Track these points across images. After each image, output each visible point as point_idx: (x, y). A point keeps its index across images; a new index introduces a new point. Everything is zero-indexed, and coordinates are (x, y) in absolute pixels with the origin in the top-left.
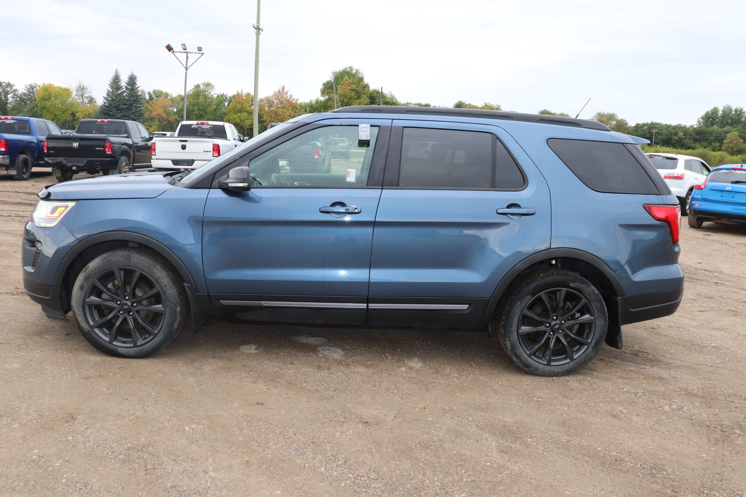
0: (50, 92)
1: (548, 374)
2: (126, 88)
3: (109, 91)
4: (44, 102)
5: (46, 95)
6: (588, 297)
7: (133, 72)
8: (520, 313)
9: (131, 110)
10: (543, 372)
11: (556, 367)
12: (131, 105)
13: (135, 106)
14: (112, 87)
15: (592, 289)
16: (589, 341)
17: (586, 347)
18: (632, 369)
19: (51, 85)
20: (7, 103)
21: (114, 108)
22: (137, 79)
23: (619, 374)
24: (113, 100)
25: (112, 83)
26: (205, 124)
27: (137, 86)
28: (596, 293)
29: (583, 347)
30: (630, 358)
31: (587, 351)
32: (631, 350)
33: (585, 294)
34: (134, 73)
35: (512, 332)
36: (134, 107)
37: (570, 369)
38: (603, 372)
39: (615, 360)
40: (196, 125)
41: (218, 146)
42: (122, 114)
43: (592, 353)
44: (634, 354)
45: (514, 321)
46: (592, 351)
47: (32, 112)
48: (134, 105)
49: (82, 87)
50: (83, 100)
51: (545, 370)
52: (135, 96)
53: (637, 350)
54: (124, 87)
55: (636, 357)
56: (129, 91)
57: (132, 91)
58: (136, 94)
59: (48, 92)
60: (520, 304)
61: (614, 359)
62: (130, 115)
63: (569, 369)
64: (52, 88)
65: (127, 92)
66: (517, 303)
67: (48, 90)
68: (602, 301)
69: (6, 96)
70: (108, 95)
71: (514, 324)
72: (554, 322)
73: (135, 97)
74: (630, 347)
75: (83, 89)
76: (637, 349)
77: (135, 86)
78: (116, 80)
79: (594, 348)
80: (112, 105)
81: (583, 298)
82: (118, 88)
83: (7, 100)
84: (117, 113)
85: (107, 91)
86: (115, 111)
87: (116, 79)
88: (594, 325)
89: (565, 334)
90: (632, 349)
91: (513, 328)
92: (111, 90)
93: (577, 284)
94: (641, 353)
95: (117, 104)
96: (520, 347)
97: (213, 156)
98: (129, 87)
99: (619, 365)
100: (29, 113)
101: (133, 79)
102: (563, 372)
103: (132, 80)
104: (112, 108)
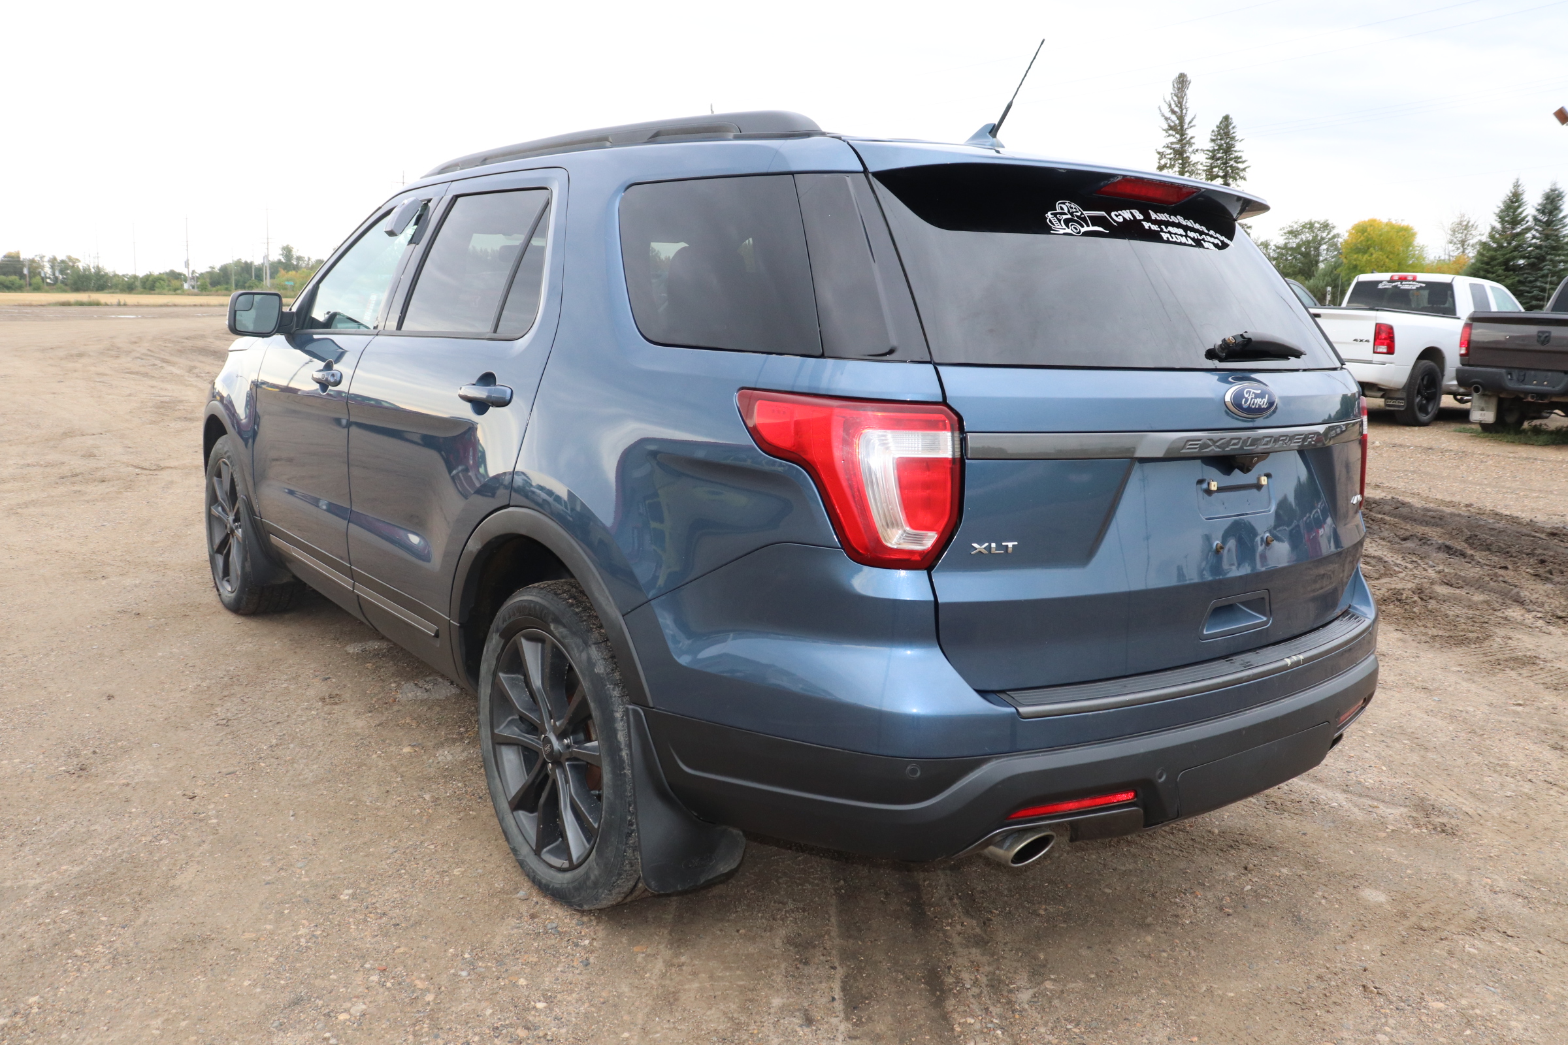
0: (1369, 234)
2: (1536, 219)
3: (1493, 228)
4: (1356, 256)
5: (1361, 241)
7: (1555, 184)
9: (1541, 269)
12: (1542, 259)
13: (1551, 260)
14: (1502, 220)
19: (1374, 221)
20: (1317, 262)
21: (1500, 264)
22: (1564, 199)
24: (1501, 247)
25: (1502, 211)
26: (1410, 281)
27: (1561, 215)
34: (1558, 186)
36: (1547, 263)
40: (1389, 282)
41: (1390, 330)
42: (1517, 279)
47: (1332, 275)
48: (1549, 257)
49: (1465, 223)
50: (1463, 252)
52: (1554, 238)
54: (1530, 218)
56: (1541, 226)
57: (1549, 225)
58: (1556, 233)
59: (1366, 234)
62: (1536, 280)
64: (1374, 228)
65: (1536, 230)
67: (1366, 231)
69: (1317, 249)
70: (1492, 237)
73: (1553, 240)
75: (1467, 227)
77: (1557, 214)
78: (1514, 202)
80: (1496, 259)
82: (1515, 222)
83: (1318, 255)
84: (1506, 277)
85: (1489, 229)
86: (1500, 272)
87: (1512, 202)
92: (1498, 226)
95: (1508, 256)
97: (1374, 352)
98: (1541, 217)
100: (1326, 278)
101: (1554, 199)
103: (1552, 202)
104: (1495, 266)
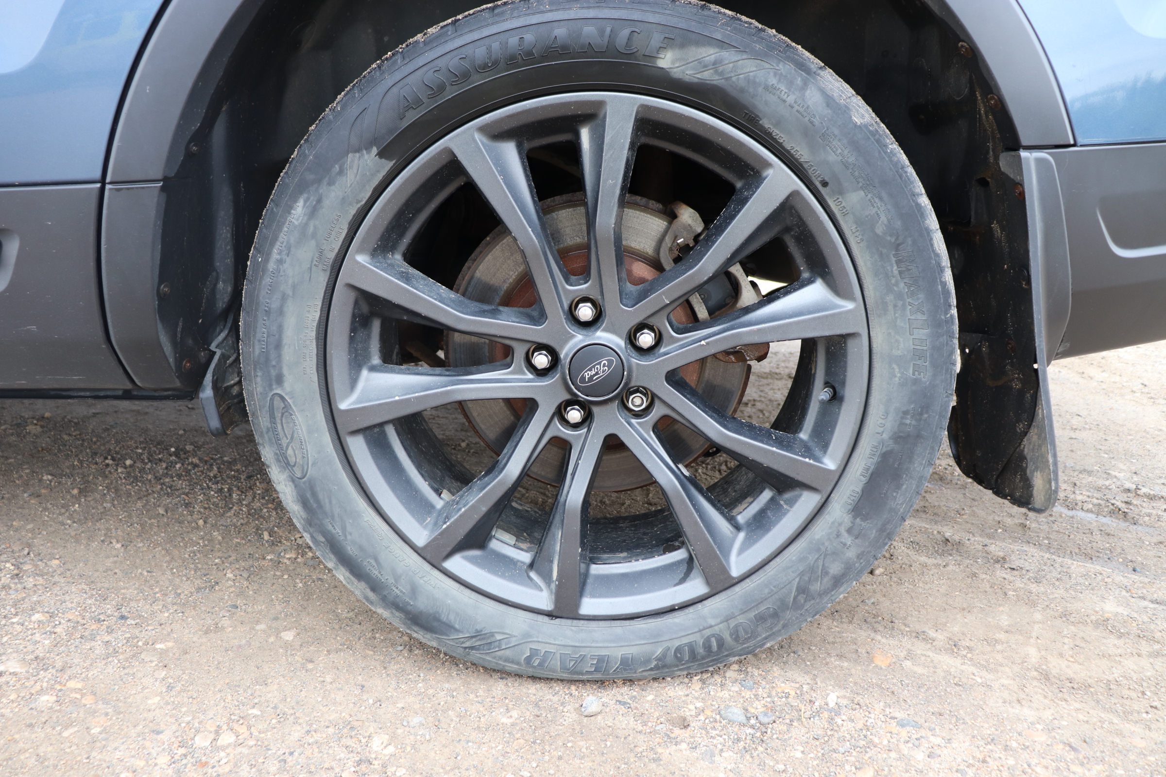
1: (564, 668)
6: (803, 153)
8: (322, 280)
10: (528, 660)
11: (619, 628)
15: (823, 92)
16: (830, 463)
17: (807, 502)
18: (1111, 607)
23: (1033, 654)
28: (861, 128)
29: (791, 502)
30: (1097, 537)
31: (819, 530)
32: (1098, 489)
33: (777, 133)
35: (287, 408)
37: (707, 642)
38: (940, 637)
39: (1016, 547)
43: (848, 539)
44: (1115, 512)
45: (289, 334)
46: (849, 531)
51: (543, 648)
53: (1129, 490)
55: (1123, 524)
60: (313, 212)
61: (1015, 539)
63: (699, 639)
66: (289, 209)
68: (908, 181)
71: (288, 354)
72: (579, 337)
74: (1090, 473)
76: (1128, 485)
79: (858, 509)
81: (768, 165)
88: (856, 353)
89: (665, 417)
90: (1100, 482)
91: (287, 385)
93: (709, 54)
94: (1147, 507)
96: (361, 504)
99: (1038, 581)
102: (664, 655)
